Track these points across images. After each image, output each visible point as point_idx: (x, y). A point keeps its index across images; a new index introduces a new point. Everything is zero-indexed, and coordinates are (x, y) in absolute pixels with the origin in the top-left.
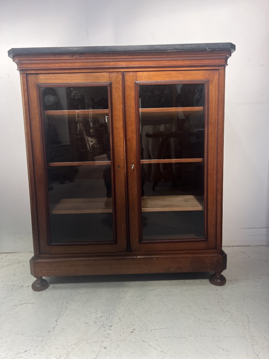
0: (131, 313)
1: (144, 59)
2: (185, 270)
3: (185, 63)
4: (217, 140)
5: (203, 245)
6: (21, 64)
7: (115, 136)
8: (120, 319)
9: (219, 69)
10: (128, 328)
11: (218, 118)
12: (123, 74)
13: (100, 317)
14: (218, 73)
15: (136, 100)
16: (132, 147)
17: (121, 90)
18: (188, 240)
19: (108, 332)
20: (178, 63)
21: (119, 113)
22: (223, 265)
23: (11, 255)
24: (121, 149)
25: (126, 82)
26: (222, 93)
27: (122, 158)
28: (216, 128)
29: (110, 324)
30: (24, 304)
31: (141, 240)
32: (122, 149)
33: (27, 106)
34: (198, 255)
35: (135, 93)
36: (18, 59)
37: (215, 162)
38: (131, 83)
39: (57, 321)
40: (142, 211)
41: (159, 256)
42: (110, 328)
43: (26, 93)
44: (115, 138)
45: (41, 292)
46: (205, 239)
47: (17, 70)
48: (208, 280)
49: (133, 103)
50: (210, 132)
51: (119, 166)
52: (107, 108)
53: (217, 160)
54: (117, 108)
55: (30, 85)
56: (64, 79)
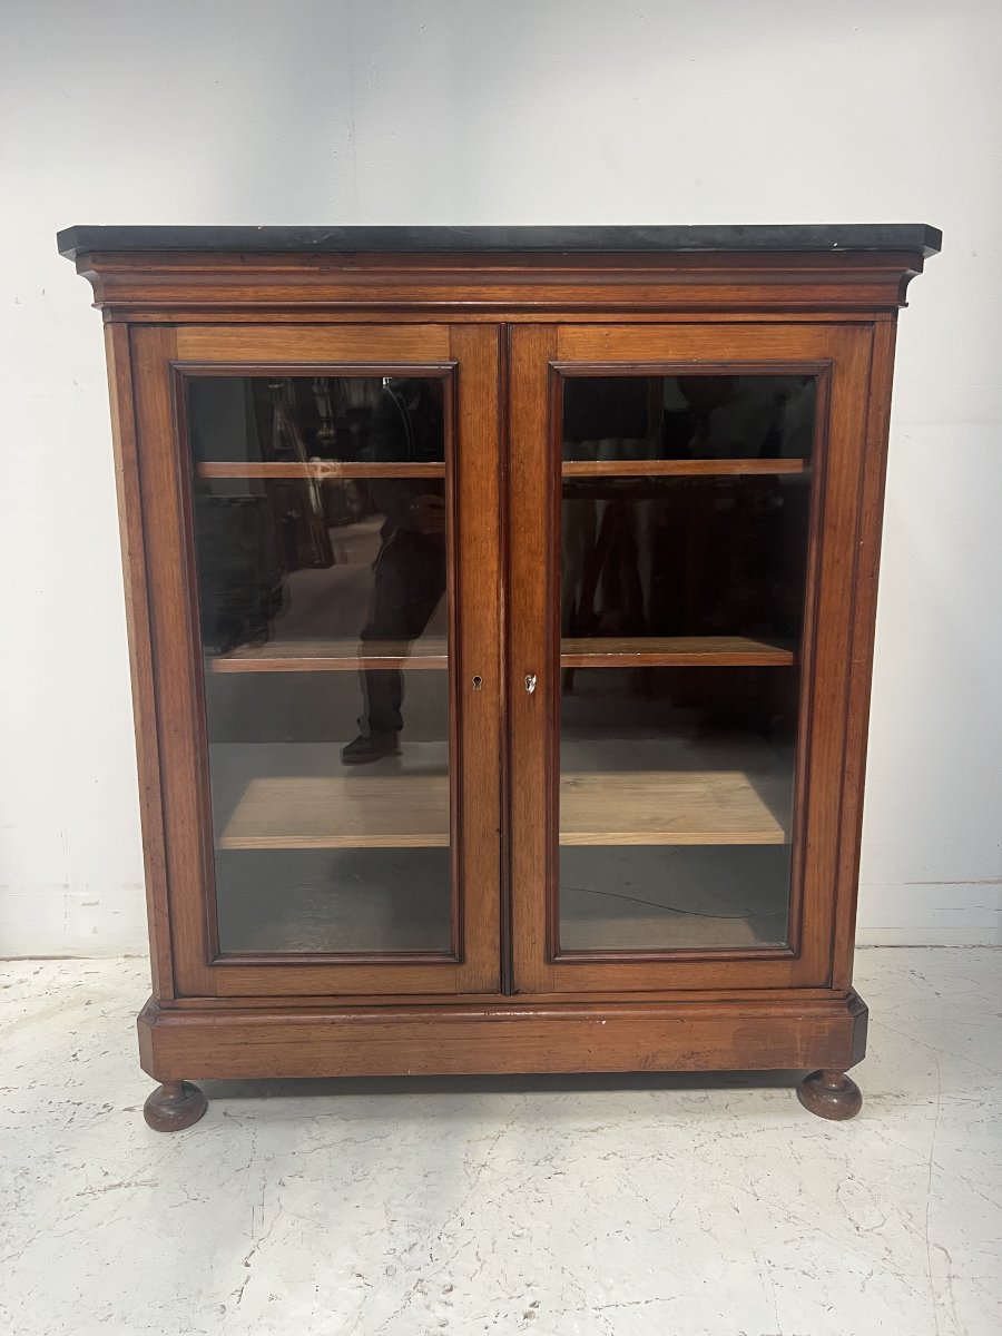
0: (517, 1233)
1: (590, 279)
2: (715, 1064)
3: (743, 294)
4: (854, 587)
5: (781, 973)
6: (109, 285)
7: (465, 565)
8: (479, 1260)
9: (873, 322)
10: (511, 1298)
11: (860, 510)
12: (504, 331)
13: (407, 1248)
14: (868, 336)
15: (549, 431)
16: (531, 608)
17: (495, 392)
18: (726, 955)
19: (441, 1312)
20: (717, 297)
21: (484, 482)
22: (854, 1047)
23: (53, 966)
24: (489, 617)
25: (515, 364)
26: (882, 414)
27: (492, 649)
28: (852, 547)
29: (447, 1279)
30: (119, 1185)
31: (553, 952)
32: (490, 615)
33: (133, 448)
34: (763, 1011)
35: (549, 408)
36: (100, 267)
37: (842, 670)
38: (535, 366)
39: (247, 1265)
40: (561, 843)
41: (620, 1013)
42: (443, 1297)
43: (128, 399)
44: (466, 575)
45: (178, 1135)
46: (790, 953)
47: (93, 305)
48: (793, 1092)
49: (537, 446)
50: (826, 557)
51: (477, 679)
52: (441, 459)
53: (850, 663)
54: (479, 463)
55: (143, 365)
56: (278, 345)
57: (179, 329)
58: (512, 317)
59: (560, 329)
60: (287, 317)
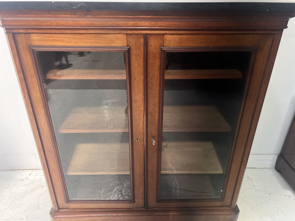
9: (274, 34)
12: (146, 37)
15: (160, 69)
17: (143, 57)
21: (139, 85)
24: (141, 122)
25: (150, 48)
28: (254, 104)
31: (158, 201)
35: (161, 62)
38: (156, 49)
41: (175, 214)
46: (221, 200)
49: (156, 74)
54: (138, 79)
55: (21, 47)
56: (67, 41)
57: (31, 35)
58: (148, 32)
59: (165, 36)
60: (68, 31)
